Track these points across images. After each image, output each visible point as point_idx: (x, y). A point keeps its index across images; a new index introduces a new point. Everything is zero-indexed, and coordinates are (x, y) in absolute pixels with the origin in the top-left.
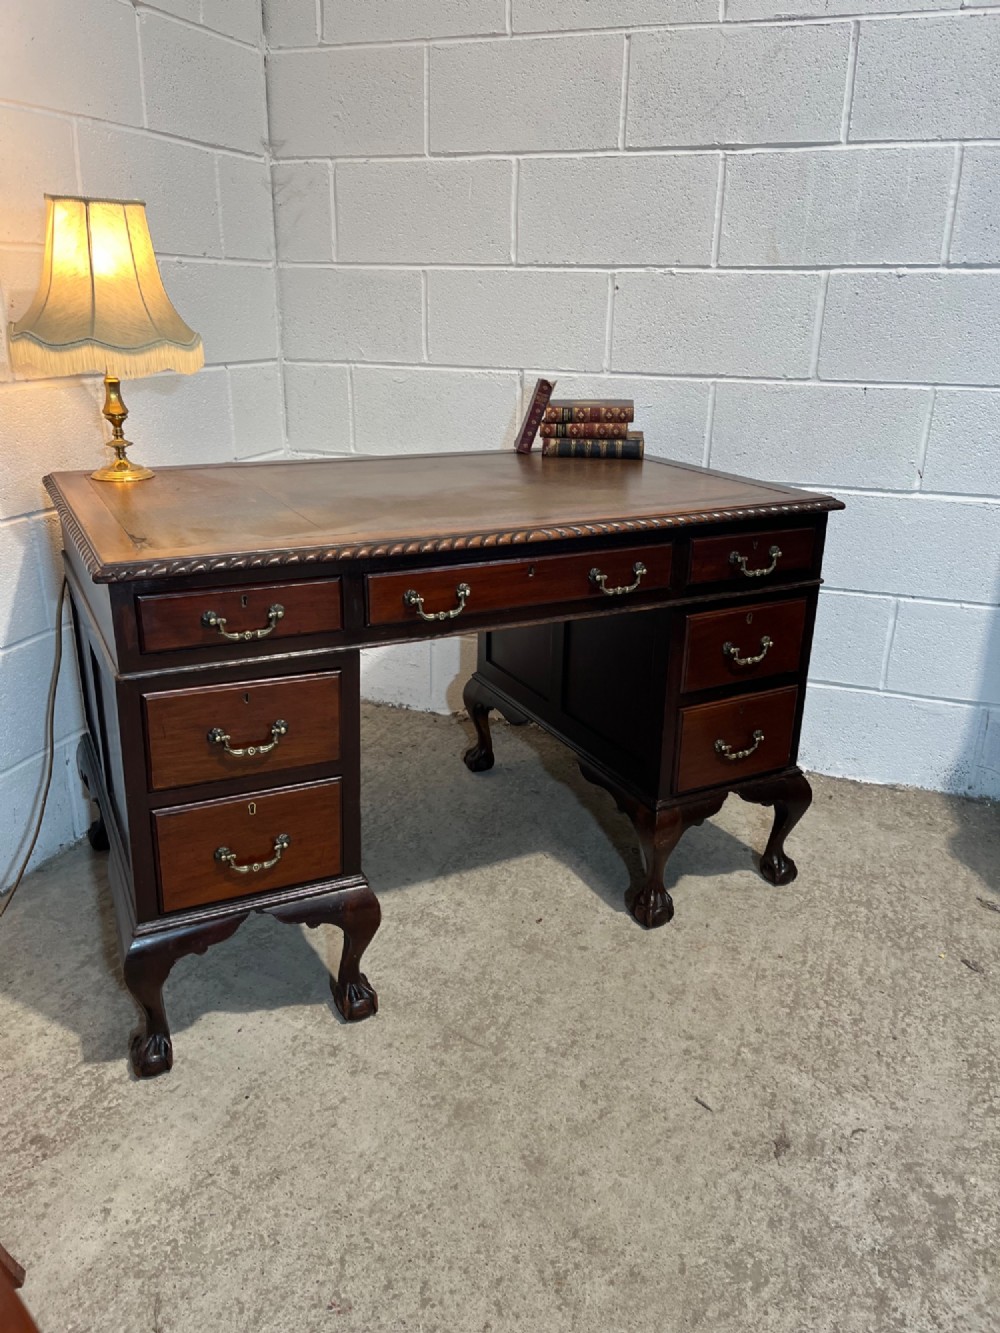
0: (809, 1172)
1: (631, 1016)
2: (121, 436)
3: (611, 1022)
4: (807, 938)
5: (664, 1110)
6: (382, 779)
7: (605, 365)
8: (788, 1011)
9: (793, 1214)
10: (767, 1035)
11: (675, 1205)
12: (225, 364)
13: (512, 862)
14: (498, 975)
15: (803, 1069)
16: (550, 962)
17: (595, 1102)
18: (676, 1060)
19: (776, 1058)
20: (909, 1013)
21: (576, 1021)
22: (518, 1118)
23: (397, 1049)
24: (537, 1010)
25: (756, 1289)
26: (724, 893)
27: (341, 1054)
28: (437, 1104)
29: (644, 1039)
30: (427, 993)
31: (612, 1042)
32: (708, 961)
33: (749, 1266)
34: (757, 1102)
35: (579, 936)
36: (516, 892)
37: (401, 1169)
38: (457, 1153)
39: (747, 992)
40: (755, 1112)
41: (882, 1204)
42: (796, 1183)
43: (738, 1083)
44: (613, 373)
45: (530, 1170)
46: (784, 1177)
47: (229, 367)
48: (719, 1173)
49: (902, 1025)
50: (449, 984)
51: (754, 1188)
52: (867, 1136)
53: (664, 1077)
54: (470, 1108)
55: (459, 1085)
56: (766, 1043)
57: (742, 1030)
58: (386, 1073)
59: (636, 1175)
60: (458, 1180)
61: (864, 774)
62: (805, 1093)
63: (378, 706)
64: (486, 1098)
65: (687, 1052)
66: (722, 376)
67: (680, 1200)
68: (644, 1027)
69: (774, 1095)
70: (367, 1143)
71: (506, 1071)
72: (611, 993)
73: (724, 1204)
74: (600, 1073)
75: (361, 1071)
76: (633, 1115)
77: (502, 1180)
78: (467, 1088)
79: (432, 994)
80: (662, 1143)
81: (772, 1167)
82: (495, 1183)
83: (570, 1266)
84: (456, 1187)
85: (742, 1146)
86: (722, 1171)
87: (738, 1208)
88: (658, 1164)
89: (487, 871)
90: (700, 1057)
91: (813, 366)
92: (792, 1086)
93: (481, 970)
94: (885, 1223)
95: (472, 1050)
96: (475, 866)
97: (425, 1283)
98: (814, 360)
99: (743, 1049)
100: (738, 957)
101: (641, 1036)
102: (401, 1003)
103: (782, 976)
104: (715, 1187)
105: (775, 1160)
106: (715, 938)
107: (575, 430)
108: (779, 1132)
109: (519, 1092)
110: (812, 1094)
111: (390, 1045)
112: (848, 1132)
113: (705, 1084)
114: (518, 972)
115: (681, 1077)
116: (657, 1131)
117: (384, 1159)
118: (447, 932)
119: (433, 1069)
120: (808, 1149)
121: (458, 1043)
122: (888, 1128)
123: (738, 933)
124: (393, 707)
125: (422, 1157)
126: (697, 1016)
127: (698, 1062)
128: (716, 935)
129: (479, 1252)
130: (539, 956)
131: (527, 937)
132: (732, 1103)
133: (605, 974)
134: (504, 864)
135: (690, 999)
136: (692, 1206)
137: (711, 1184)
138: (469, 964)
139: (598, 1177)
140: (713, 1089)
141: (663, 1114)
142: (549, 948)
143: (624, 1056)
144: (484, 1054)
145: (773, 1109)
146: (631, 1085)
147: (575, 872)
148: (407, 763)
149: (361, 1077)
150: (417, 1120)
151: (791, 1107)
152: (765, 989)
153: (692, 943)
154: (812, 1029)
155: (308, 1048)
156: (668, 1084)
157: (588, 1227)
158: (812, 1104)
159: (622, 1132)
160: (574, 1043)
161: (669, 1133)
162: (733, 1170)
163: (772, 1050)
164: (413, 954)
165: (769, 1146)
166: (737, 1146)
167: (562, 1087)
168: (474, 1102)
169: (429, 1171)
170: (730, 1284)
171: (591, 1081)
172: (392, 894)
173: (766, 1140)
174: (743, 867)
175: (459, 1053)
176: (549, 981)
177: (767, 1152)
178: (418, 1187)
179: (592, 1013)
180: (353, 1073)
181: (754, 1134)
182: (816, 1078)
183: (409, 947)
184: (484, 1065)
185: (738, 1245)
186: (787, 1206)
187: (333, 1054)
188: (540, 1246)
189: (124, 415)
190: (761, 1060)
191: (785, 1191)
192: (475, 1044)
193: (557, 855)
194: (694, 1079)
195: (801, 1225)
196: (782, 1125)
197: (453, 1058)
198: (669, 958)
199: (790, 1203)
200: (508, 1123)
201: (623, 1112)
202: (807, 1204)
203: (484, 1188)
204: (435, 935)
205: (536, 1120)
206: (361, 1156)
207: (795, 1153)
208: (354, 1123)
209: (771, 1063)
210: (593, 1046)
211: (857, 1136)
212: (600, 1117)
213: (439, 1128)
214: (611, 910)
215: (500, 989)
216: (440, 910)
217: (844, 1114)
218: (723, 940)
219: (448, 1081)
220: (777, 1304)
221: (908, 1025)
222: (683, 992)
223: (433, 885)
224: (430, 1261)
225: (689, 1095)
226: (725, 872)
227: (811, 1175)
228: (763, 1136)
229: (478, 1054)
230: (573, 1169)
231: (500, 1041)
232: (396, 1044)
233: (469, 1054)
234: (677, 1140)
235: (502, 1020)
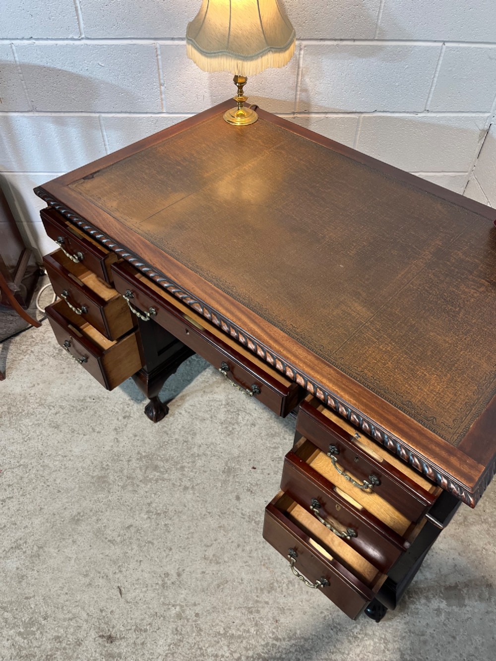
0: (93, 655)
1: (188, 538)
3: (180, 529)
5: (121, 571)
8: (222, 632)
9: (65, 649)
10: (195, 621)
11: (62, 588)
14: (199, 463)
15: (171, 646)
16: (219, 484)
17: (119, 536)
18: (159, 570)
19: (176, 630)
21: (175, 511)
22: (102, 504)
23: (134, 440)
24: (178, 489)
25: (20, 634)
27: (125, 420)
28: (103, 468)
29: (171, 549)
30: (177, 436)
31: (164, 533)
32: (254, 573)
33: (32, 629)
34: (138, 621)
35: (249, 493)
36: (275, 448)
37: (66, 468)
38: (77, 486)
39: (232, 603)
40: (129, 621)
42: (85, 649)
43: (149, 608)
45: (72, 518)
46: (88, 642)
48: (84, 607)
50: (185, 444)
51: (78, 626)
53: (145, 566)
54: (104, 482)
55: (117, 473)
56: (188, 620)
57: (195, 605)
58: (118, 441)
59: (76, 566)
60: (62, 491)
62: (152, 649)
64: (111, 486)
65: (167, 575)
67: (65, 590)
68: (180, 547)
69: (146, 631)
70: (77, 450)
71: (131, 489)
72: (203, 523)
73: (65, 612)
74: (140, 533)
75: (117, 432)
76: (114, 556)
77: (65, 509)
78: (116, 477)
79: (176, 439)
80: (98, 575)
81: (93, 634)
82: (63, 506)
83: (24, 550)
84: (59, 491)
85: (104, 617)
86: (86, 609)
87: (65, 620)
88: (85, 575)
90: (164, 584)
92: (155, 642)
93: (201, 454)
95: (141, 470)
97: (12, 497)
99: (178, 608)
100: (265, 592)
101: (172, 547)
102: (165, 429)
103: (256, 625)
104: (75, 607)
105: (97, 635)
106: (279, 574)
108: (118, 636)
109: (118, 499)
110: (152, 654)
111: (136, 436)
113: (144, 590)
114: (206, 472)
115: (146, 575)
116: (106, 571)
117: (70, 460)
118: (226, 427)
119: (125, 458)
120: (109, 654)
121: (145, 462)
123: (291, 588)
125: (73, 473)
126: (199, 576)
127: (160, 582)
128: (283, 573)
129: (28, 512)
130: (222, 477)
131: (237, 466)
132: (134, 607)
133: (219, 516)
135: (214, 568)
136: (62, 596)
137: (77, 604)
138: (203, 447)
139: (73, 549)
140: (141, 595)
141: (117, 571)
142: (231, 480)
143: (155, 542)
144: (139, 476)
145: (135, 631)
146: (134, 551)
149: (114, 433)
150: (93, 464)
151: (139, 641)
152: (239, 615)
153: (269, 559)
154: (209, 650)
156: (140, 570)
157: (44, 552)
158: (144, 654)
159: (102, 554)
160: (159, 514)
161: (105, 577)
162: (88, 614)
163: (182, 625)
164: (203, 420)
165: (107, 631)
166: (104, 614)
167: (126, 517)
168: (108, 482)
169: (66, 479)
170: (22, 621)
171: (133, 530)
173: (111, 630)
175: (138, 465)
176: (204, 488)
177: (102, 631)
178: (57, 478)
179: (185, 517)
180: (115, 429)
181: (114, 622)
182: (166, 656)
183: (208, 416)
184: (133, 478)
185: (43, 622)
186: (69, 645)
187: (125, 417)
188: (33, 535)
190: (172, 620)
191: (79, 643)
192: (146, 470)
194: (147, 583)
195: (59, 653)
196: (124, 638)
197: (134, 464)
198: (248, 548)
199: (71, 646)
200: (97, 501)
201: (116, 551)
202: (72, 655)
203: (60, 503)
204: (222, 423)
205: (102, 512)
206: (70, 451)
207: (105, 647)
208: (87, 441)
209: (172, 626)
210: (158, 524)
212: (109, 541)
213: (90, 474)
215: (189, 467)
216: (244, 418)
218: (279, 579)
219: (118, 467)
220: (13, 645)
222: (218, 563)
224: (22, 495)
225: (134, 582)
227: (92, 656)
228: (113, 627)
229: (139, 474)
230: (75, 537)
231: (150, 480)
232: (137, 438)
233: (138, 470)
234: (101, 582)
235: (166, 476)
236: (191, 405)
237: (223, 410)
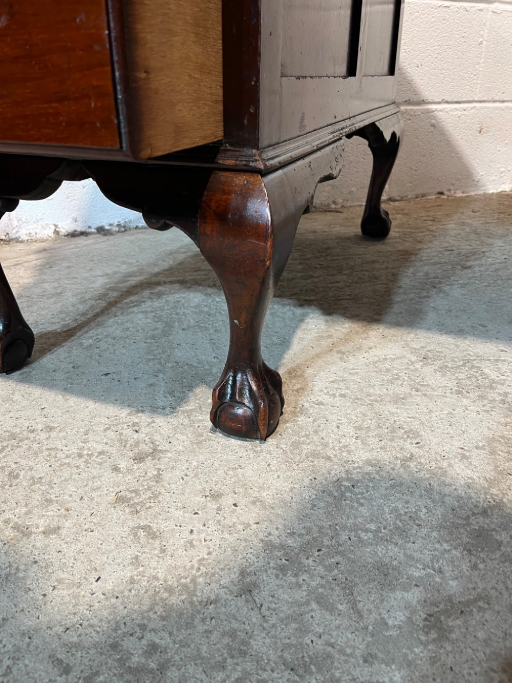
23: (219, 509)
58: (153, 535)
75: (132, 505)
102: (307, 449)
111: (216, 496)
121: (321, 570)
149: (119, 514)
175: (301, 595)
180: (120, 501)
183: (406, 389)
204: (458, 392)
219: (214, 637)
232: (227, 501)
236: (332, 382)
237: (428, 370)
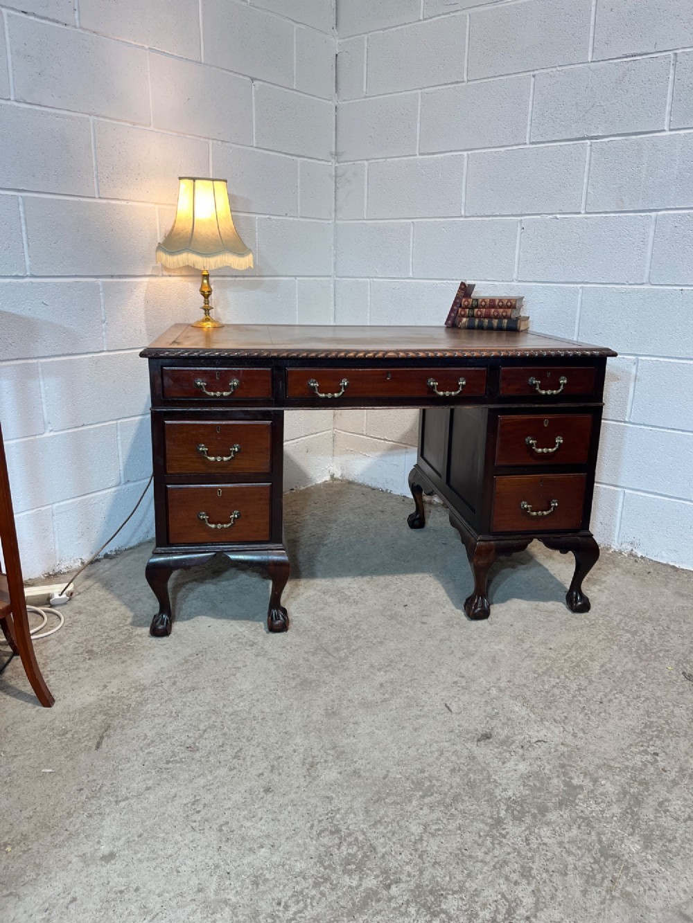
0: (494, 753)
1: (432, 660)
2: (208, 304)
3: (418, 660)
4: (577, 642)
5: (423, 706)
6: (354, 525)
7: (515, 276)
8: (536, 675)
9: (470, 770)
10: (514, 684)
11: (400, 749)
12: (295, 276)
13: (407, 576)
14: (365, 627)
15: (526, 705)
16: (399, 626)
17: (384, 694)
18: (446, 685)
19: (511, 696)
20: (621, 692)
21: (397, 656)
22: (334, 692)
23: (287, 649)
24: (377, 646)
25: (423, 797)
26: (535, 611)
27: (255, 646)
28: (293, 677)
29: (433, 672)
30: (318, 628)
31: (412, 669)
32: (499, 643)
33: (426, 785)
34: (484, 714)
35: (425, 617)
36: (400, 590)
37: (258, 700)
38: (291, 700)
39: (515, 662)
40: (479, 718)
41: (531, 779)
42: (482, 756)
43: (478, 703)
44: (519, 281)
45: (326, 716)
46: (476, 751)
47: (298, 278)
48: (436, 741)
49: (611, 697)
50: (334, 626)
51: (454, 752)
52: (546, 745)
53: (432, 691)
54: (311, 682)
55: (311, 672)
56: (510, 688)
57: (499, 679)
58: (274, 659)
59: (386, 731)
60: (284, 711)
61: (682, 563)
62: (519, 716)
63: (374, 489)
64: (322, 680)
65: (455, 683)
66: (587, 283)
68: (436, 666)
69: (497, 713)
70: (246, 686)
71: (340, 670)
72: (427, 647)
73: (430, 755)
74: (395, 682)
75: (262, 655)
76: (402, 705)
77: (308, 717)
78: (314, 674)
79: (321, 629)
80: (411, 720)
81: (472, 745)
82: (304, 717)
83: (322, 760)
84: (281, 714)
85: (460, 732)
86: (439, 741)
87: (438, 759)
88: (402, 729)
89: (389, 578)
90: (463, 687)
91: (646, 275)
92: (512, 712)
93: (356, 623)
94: (526, 788)
95: (328, 658)
96: (383, 574)
97: (241, 749)
98: (647, 272)
99: (493, 688)
100: (521, 644)
101: (432, 670)
102: (302, 630)
103: (545, 658)
104: (430, 746)
105: (476, 743)
106: (513, 632)
107: (479, 313)
108: (488, 730)
109: (342, 681)
110: (523, 718)
111: (284, 647)
112: (533, 740)
113: (456, 700)
114: (378, 627)
115: (443, 694)
116: (412, 715)
117: (251, 695)
118: (347, 602)
119: (301, 661)
120: (501, 743)
121: (322, 653)
122: (562, 744)
124: (382, 491)
125: (271, 698)
126: (474, 667)
127: (459, 689)
129: (277, 743)
130: (394, 622)
131: (393, 612)
132: (468, 712)
133: (429, 637)
134: (401, 576)
135: (475, 659)
136: (410, 751)
137: (428, 744)
138: (351, 620)
139: (363, 727)
140: (460, 703)
141: (421, 708)
142: (403, 620)
143: (415, 677)
144: (333, 661)
145: (492, 719)
146: (410, 691)
147: (443, 586)
148: (373, 519)
149: (260, 658)
150: (278, 682)
151: (504, 720)
152: (529, 662)
154: (546, 688)
155: (240, 640)
156: (434, 695)
157: (343, 747)
158: (519, 722)
159: (391, 710)
160: (389, 665)
161: (418, 717)
162: (446, 741)
163: (511, 692)
164: (322, 609)
165: (477, 735)
166: (457, 731)
167: (369, 684)
168: (314, 681)
169: (272, 705)
170: (409, 790)
171: (387, 685)
172: (327, 580)
173: (477, 733)
174: (557, 600)
175: (320, 658)
176: (393, 634)
177: (474, 738)
178: (261, 710)
179: (409, 654)
180: (257, 656)
181: (471, 728)
182: (531, 711)
183: (322, 606)
184: (331, 665)
185: (426, 774)
186: (468, 765)
187: (252, 646)
188: (311, 749)
189: (210, 292)
190: (501, 696)
191: (472, 758)
192: (332, 655)
193: (437, 577)
194: (451, 696)
195: (471, 775)
196: (493, 728)
197: (315, 659)
198: (475, 636)
199: (472, 764)
200: (327, 694)
201: (397, 702)
202: (482, 767)
203: (296, 717)
204: (340, 602)
205: (344, 695)
206: (240, 691)
207: (491, 742)
208: (244, 676)
209: (506, 698)
210: (399, 669)
211: (539, 743)
212: (382, 702)
213: (288, 688)
214: (453, 607)
215: (362, 633)
216: (350, 592)
217: (538, 731)
218: (517, 634)
219: (306, 669)
220: (431, 807)
221: (616, 698)
222: (473, 654)
223: (353, 579)
224: (248, 741)
225: (442, 703)
226: (543, 601)
228: (476, 730)
229: (330, 660)
230: (351, 720)
231: (346, 656)
233: (325, 659)
234: (421, 721)
235: (353, 647)
237: (327, 597)
